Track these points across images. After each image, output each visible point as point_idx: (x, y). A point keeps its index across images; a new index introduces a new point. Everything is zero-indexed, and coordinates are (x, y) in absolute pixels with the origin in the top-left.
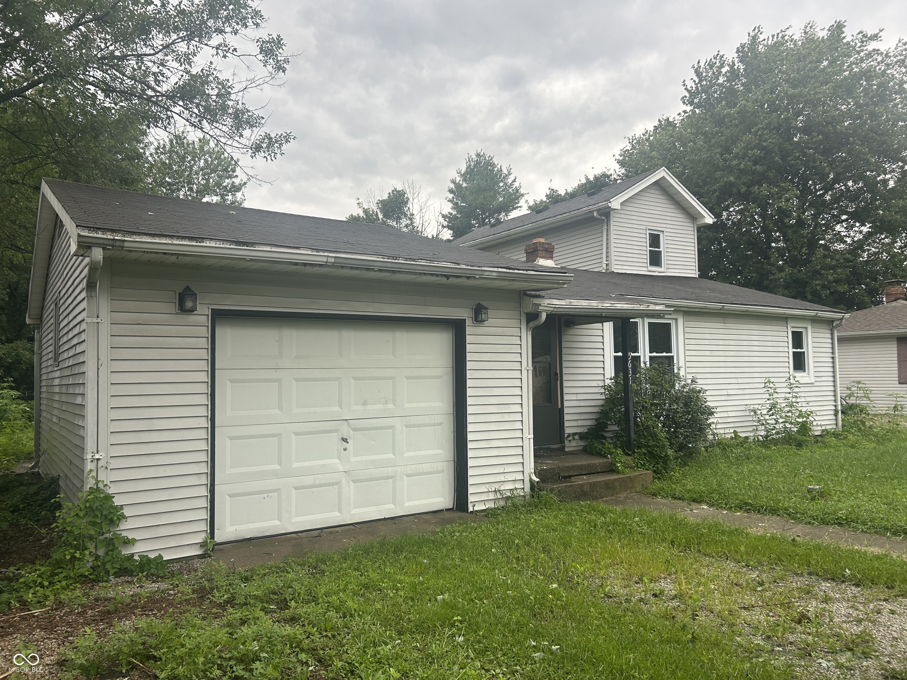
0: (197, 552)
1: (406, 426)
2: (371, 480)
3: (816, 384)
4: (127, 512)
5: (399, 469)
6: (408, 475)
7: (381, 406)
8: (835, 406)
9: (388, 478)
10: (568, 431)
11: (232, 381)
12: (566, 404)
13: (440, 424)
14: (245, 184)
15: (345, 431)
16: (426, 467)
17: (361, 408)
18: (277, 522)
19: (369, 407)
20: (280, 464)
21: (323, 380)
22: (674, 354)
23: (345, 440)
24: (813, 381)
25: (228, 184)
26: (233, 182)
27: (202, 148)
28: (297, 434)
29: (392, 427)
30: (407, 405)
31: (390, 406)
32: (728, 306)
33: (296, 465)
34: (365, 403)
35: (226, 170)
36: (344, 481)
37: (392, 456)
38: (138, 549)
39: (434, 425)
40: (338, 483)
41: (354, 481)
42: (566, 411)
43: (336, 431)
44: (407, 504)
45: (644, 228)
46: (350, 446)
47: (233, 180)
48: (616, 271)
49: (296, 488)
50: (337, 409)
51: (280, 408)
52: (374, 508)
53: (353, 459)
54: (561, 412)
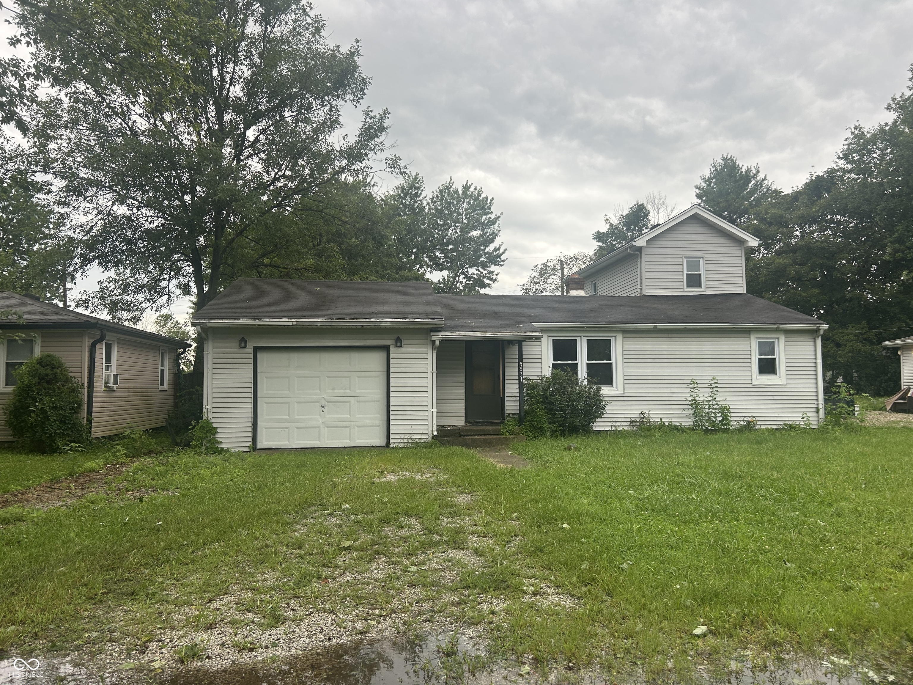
0: (247, 450)
1: (358, 402)
2: (336, 427)
3: (788, 385)
4: (218, 430)
5: (353, 423)
6: (358, 427)
7: (342, 391)
8: (817, 404)
9: (346, 427)
10: (507, 412)
11: (266, 378)
12: (506, 395)
13: (378, 401)
14: (499, 217)
15: (323, 402)
16: (369, 423)
17: (331, 391)
18: (287, 443)
19: (336, 391)
20: (289, 416)
21: (311, 377)
22: (613, 361)
23: (323, 407)
24: (785, 383)
25: (486, 219)
26: (490, 218)
27: (464, 193)
28: (297, 402)
29: (349, 402)
30: (358, 391)
31: (348, 391)
32: (659, 325)
33: (296, 417)
34: (333, 389)
35: (483, 208)
36: (322, 426)
37: (349, 416)
38: (223, 445)
39: (374, 401)
40: (318, 427)
41: (328, 427)
42: (506, 399)
43: (318, 402)
44: (357, 441)
45: (681, 256)
46: (326, 410)
47: (489, 215)
48: (647, 294)
49: (297, 428)
50: (318, 391)
51: (289, 391)
52: (338, 441)
53: (327, 416)
54: (503, 399)
